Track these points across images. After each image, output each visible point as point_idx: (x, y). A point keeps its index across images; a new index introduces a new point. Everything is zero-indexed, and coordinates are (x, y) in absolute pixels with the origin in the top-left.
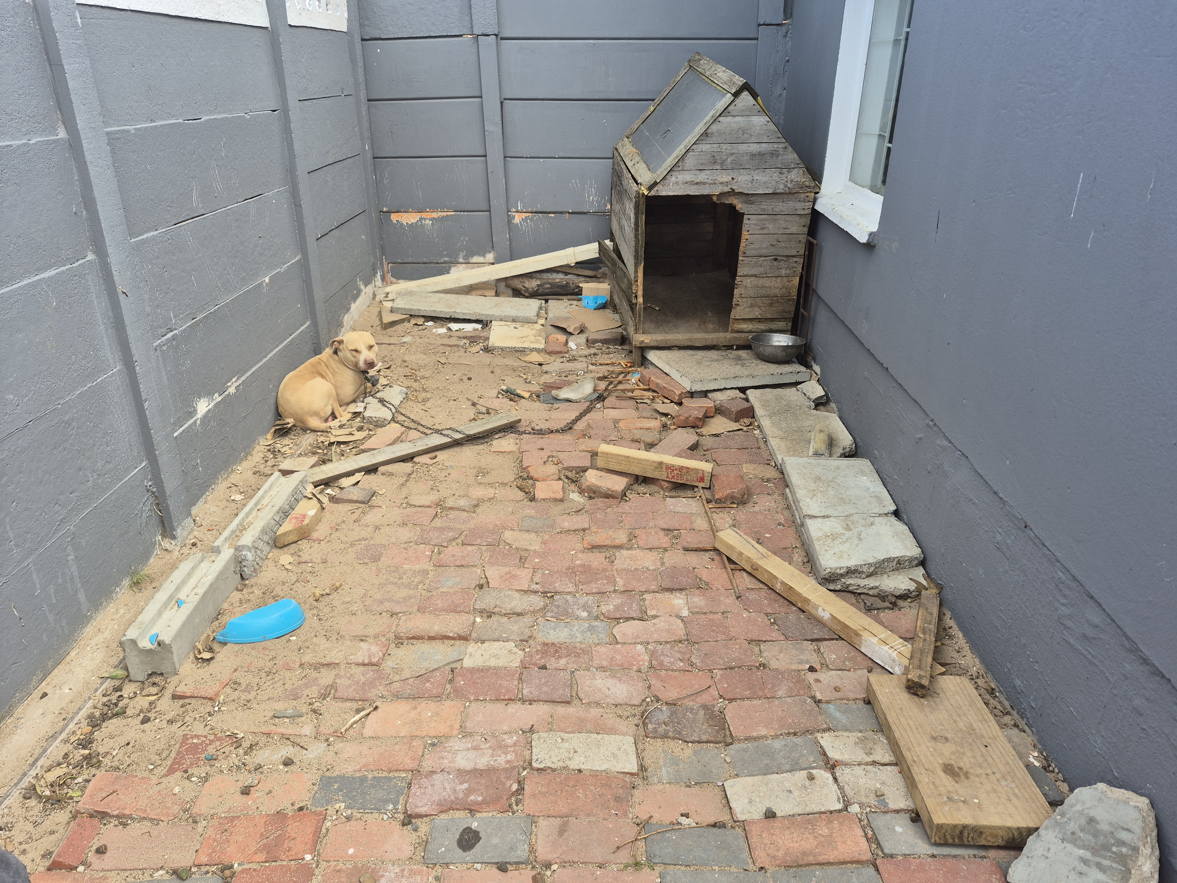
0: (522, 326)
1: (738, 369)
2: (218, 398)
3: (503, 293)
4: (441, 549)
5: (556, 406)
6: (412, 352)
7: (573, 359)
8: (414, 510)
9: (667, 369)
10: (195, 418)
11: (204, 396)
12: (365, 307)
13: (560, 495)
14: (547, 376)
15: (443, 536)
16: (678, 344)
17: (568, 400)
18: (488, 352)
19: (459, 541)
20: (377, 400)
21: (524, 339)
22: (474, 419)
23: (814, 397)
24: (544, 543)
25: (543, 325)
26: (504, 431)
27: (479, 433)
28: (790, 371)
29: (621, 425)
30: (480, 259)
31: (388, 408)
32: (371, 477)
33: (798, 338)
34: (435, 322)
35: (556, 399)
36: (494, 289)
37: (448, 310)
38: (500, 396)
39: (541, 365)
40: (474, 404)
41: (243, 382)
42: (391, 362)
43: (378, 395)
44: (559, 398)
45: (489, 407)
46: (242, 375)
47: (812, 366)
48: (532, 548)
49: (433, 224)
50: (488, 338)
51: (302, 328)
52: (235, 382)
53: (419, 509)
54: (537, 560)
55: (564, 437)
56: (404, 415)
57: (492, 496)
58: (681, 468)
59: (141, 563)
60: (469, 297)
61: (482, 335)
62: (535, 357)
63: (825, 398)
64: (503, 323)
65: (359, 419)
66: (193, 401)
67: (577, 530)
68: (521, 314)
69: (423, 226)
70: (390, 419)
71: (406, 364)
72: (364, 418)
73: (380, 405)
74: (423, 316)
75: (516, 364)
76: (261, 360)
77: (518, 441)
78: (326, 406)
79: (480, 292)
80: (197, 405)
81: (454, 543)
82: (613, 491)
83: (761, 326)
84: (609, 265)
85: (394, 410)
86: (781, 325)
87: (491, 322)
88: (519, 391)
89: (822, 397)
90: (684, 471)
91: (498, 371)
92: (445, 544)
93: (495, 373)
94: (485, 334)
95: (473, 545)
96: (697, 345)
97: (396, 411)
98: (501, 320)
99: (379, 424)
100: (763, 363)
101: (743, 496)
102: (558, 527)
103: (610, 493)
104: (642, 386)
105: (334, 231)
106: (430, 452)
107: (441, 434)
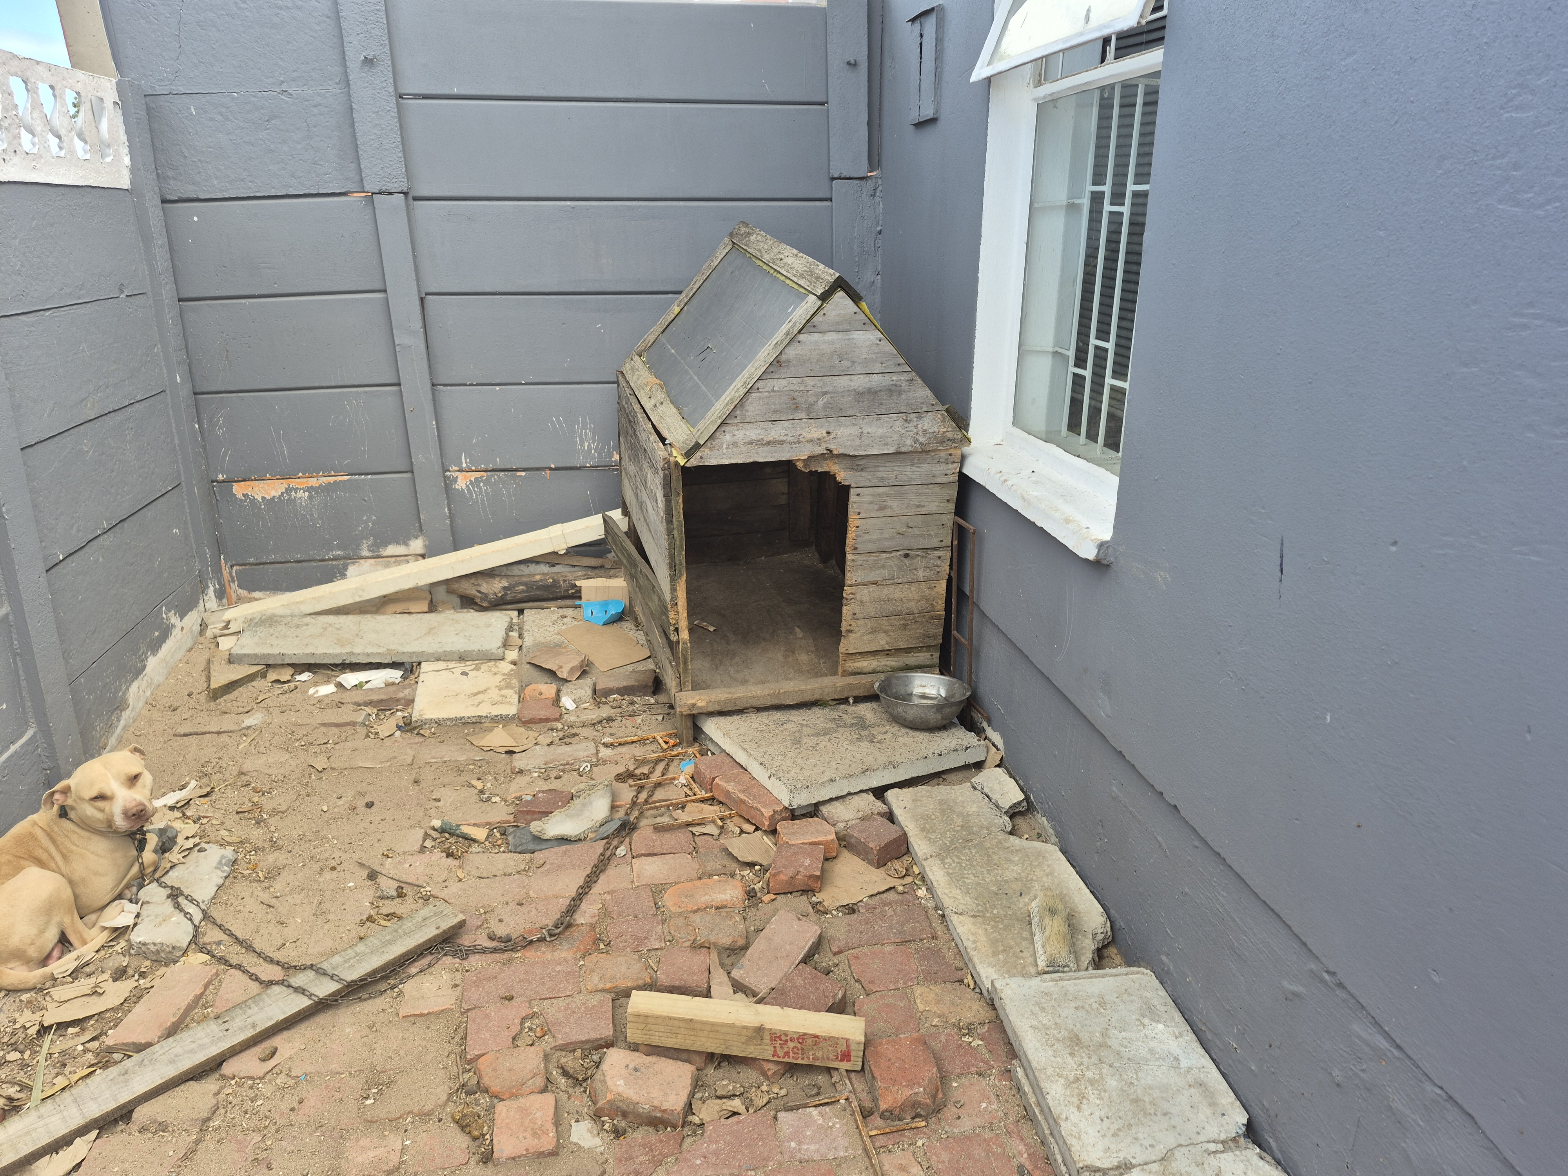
0: (477, 668)
1: (864, 752)
3: (443, 603)
5: (539, 856)
6: (262, 750)
7: (568, 738)
12: (179, 654)
13: (547, 1142)
14: (521, 781)
16: (756, 702)
17: (563, 840)
18: (411, 731)
21: (480, 697)
23: (1006, 804)
25: (514, 663)
26: (432, 953)
28: (953, 746)
29: (667, 899)
30: (400, 550)
31: (187, 914)
33: (954, 680)
34: (314, 673)
35: (538, 839)
36: (425, 599)
37: (338, 650)
38: (429, 842)
39: (511, 753)
40: (372, 876)
44: (545, 837)
45: (404, 878)
47: (984, 730)
49: (310, 498)
50: (413, 701)
55: (556, 954)
56: (219, 927)
60: (380, 618)
61: (400, 695)
62: (499, 738)
63: (1025, 804)
64: (441, 665)
68: (475, 645)
69: (292, 501)
72: (130, 944)
74: (292, 665)
75: (463, 758)
79: (400, 607)
82: (665, 1111)
83: (892, 662)
84: (624, 561)
86: (923, 657)
87: (419, 664)
88: (465, 829)
89: (1019, 803)
90: (808, 1041)
91: (428, 776)
93: (423, 784)
94: (406, 692)
97: (206, 918)
98: (438, 660)
99: (164, 957)
100: (904, 730)
101: (934, 1098)
103: (659, 1115)
104: (701, 794)
106: (261, 1041)
107: (289, 986)
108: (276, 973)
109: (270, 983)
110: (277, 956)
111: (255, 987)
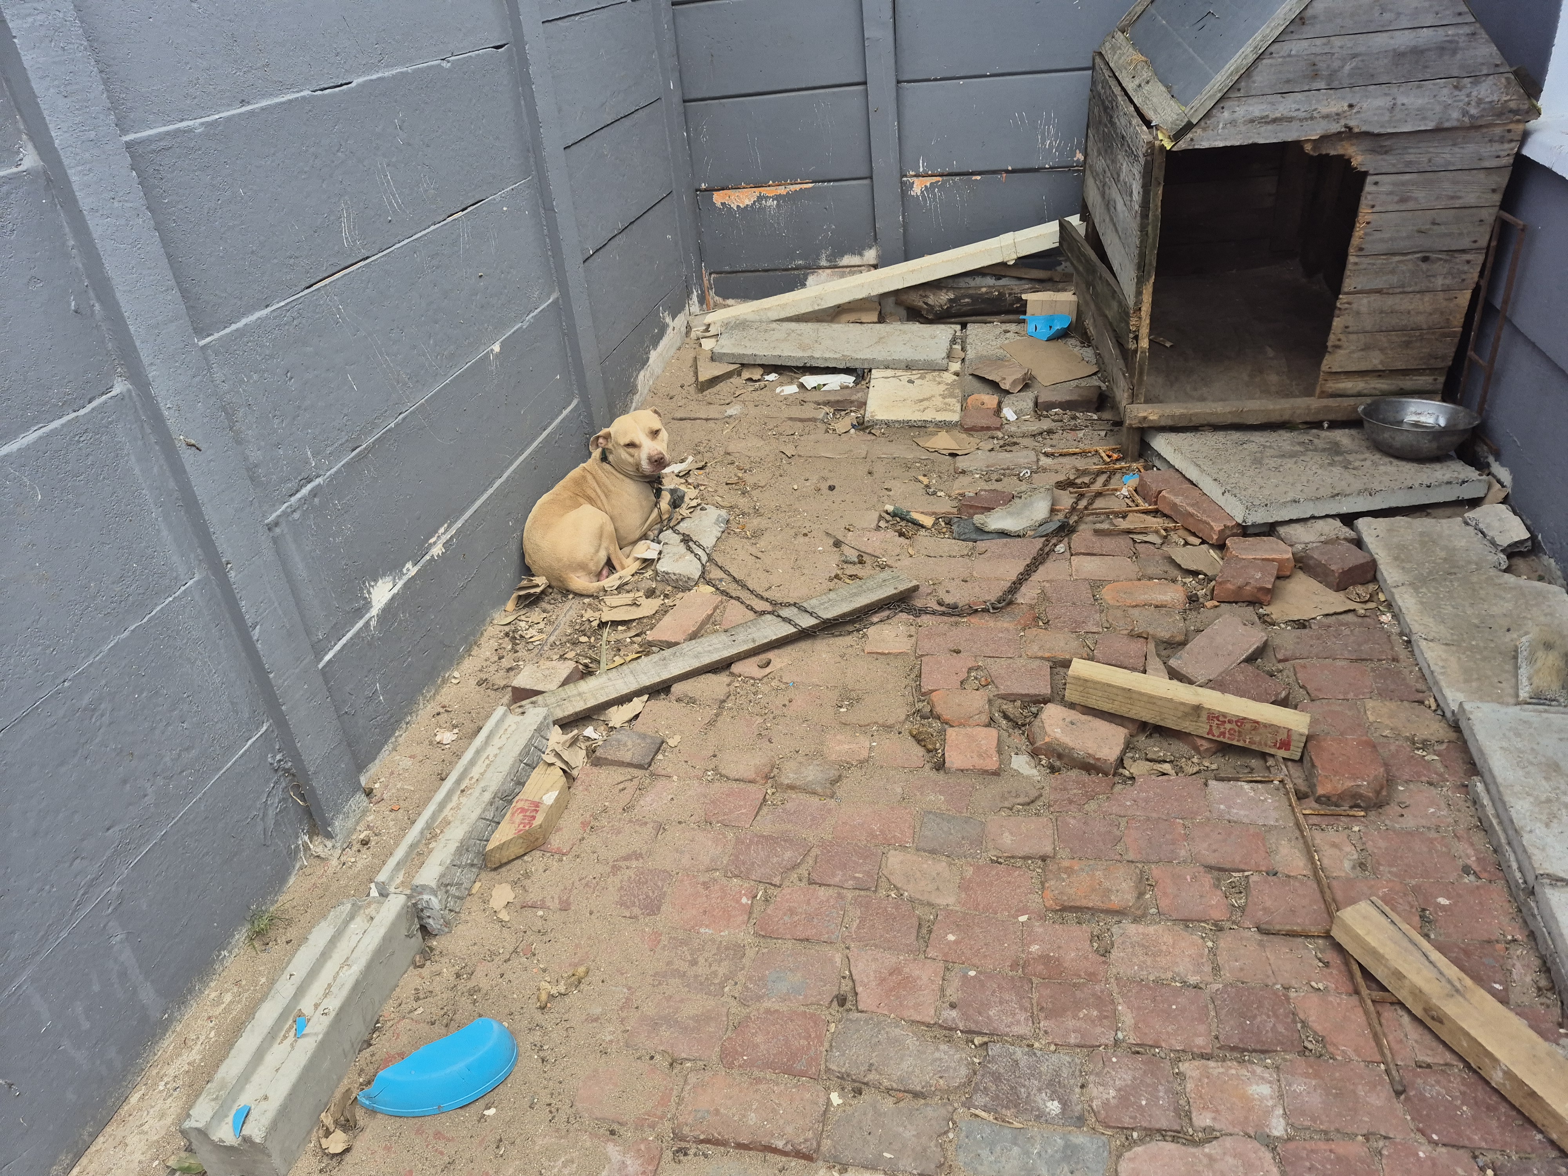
0: (923, 377)
1: (1337, 477)
2: (411, 570)
3: (891, 317)
4: (771, 891)
5: (982, 545)
6: (742, 436)
7: (1008, 446)
8: (726, 786)
9: (1192, 473)
10: (367, 617)
11: (384, 575)
12: (673, 351)
13: (992, 761)
14: (965, 481)
15: (775, 860)
16: (1213, 420)
17: (1004, 534)
18: (864, 430)
19: (803, 873)
20: (678, 538)
21: (926, 404)
22: (837, 577)
23: (1504, 541)
24: (964, 886)
25: (957, 374)
26: (889, 609)
27: (844, 615)
28: (1445, 477)
30: (855, 260)
31: (696, 555)
32: (660, 705)
34: (779, 375)
35: (980, 530)
36: (875, 309)
37: (800, 353)
39: (954, 455)
40: (837, 545)
41: (459, 531)
42: (709, 454)
43: (683, 527)
44: (987, 529)
45: (863, 549)
46: (457, 520)
48: (942, 901)
49: (778, 205)
50: (866, 403)
51: (565, 413)
52: (444, 533)
53: (735, 785)
54: (951, 937)
55: (999, 624)
56: (721, 568)
58: (1241, 721)
61: (854, 398)
63: (1529, 543)
64: (890, 372)
65: (649, 573)
67: (1030, 858)
68: (921, 355)
69: (762, 209)
70: (696, 577)
71: (730, 458)
72: (656, 573)
73: (682, 548)
74: (762, 366)
75: (910, 456)
77: (913, 629)
79: (854, 316)
80: (369, 593)
81: (794, 876)
82: (1098, 760)
83: (1385, 385)
84: (1081, 269)
85: (704, 558)
87: (870, 370)
88: (915, 515)
89: (1522, 541)
90: (1248, 726)
91: (879, 469)
92: (777, 880)
93: (875, 475)
94: (859, 395)
95: (829, 885)
96: (1252, 421)
97: (710, 559)
98: (887, 368)
99: (682, 585)
100: (1389, 459)
101: (1378, 793)
102: (991, 845)
103: (1093, 762)
104: (1145, 506)
105: (617, 238)
106: (759, 654)
107: (779, 616)
108: (768, 607)
109: (763, 613)
110: (765, 595)
111: (751, 615)
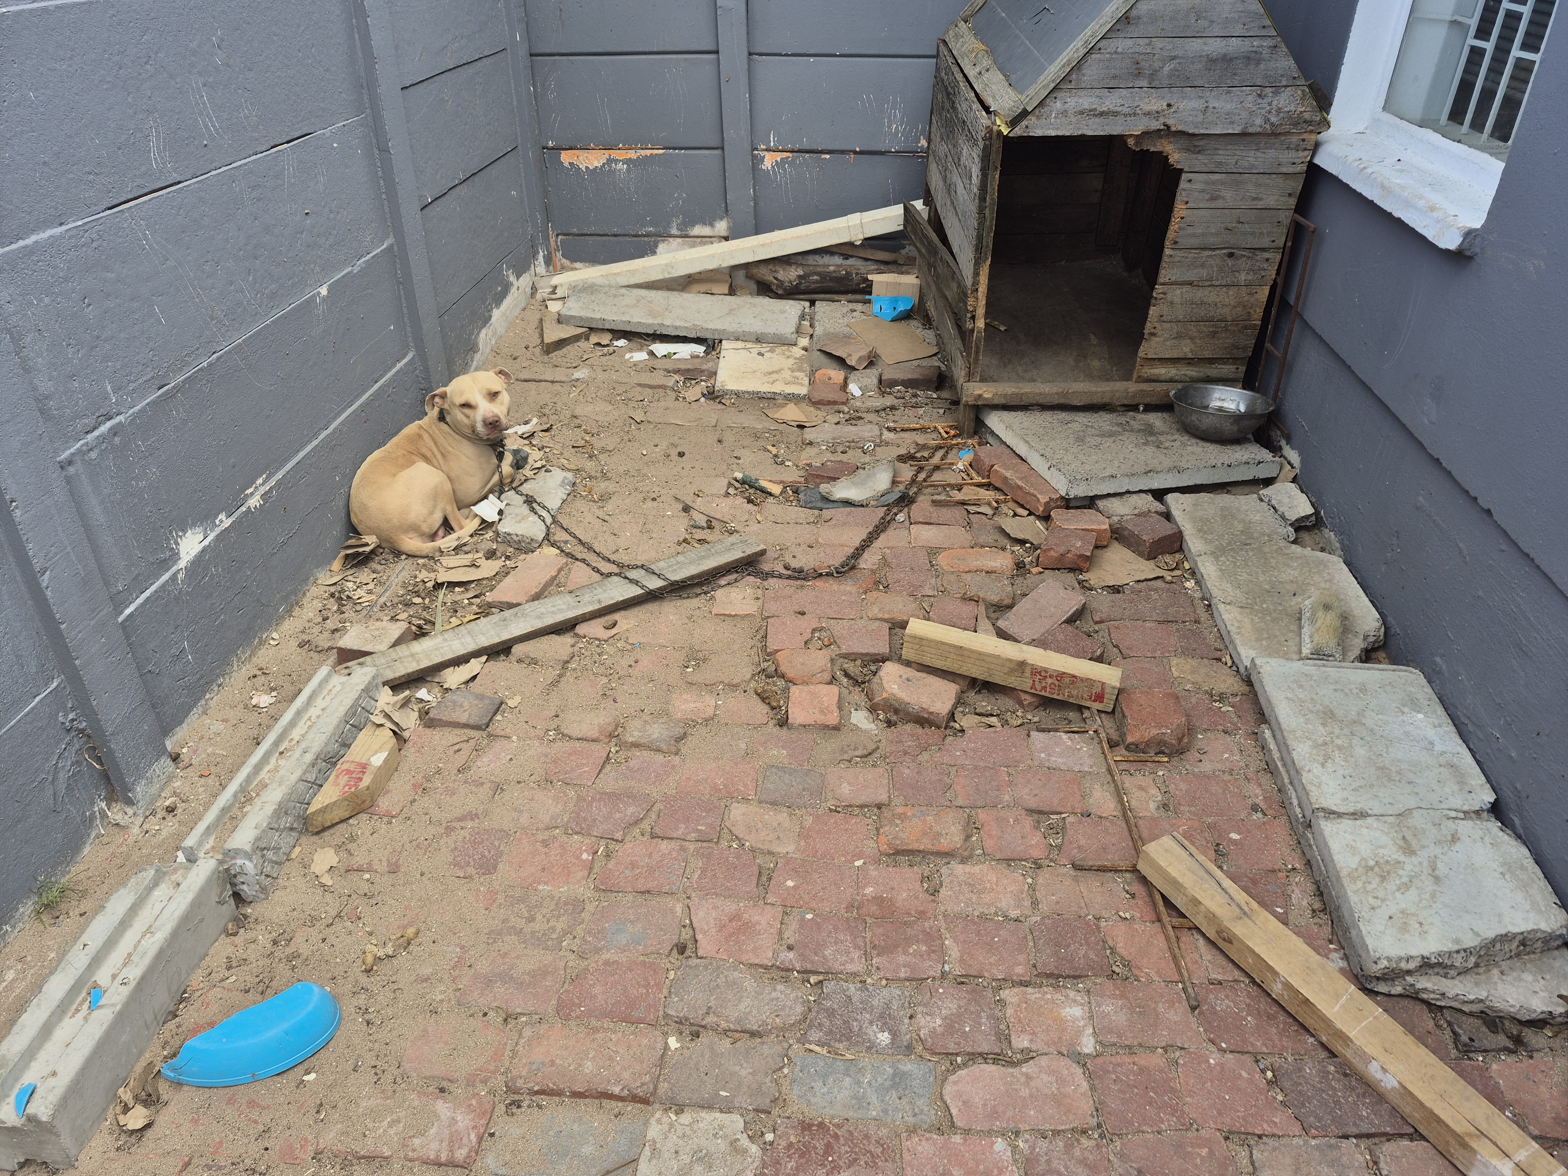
0: (772, 351)
1: (1148, 456)
2: (224, 521)
3: (742, 288)
4: (612, 846)
5: (826, 514)
6: (589, 399)
7: (853, 420)
8: (568, 746)
9: (1022, 449)
10: (174, 569)
11: (193, 525)
12: (517, 312)
13: (833, 717)
14: (812, 452)
15: (618, 815)
16: (1042, 401)
17: (849, 504)
18: (714, 399)
19: (646, 826)
20: (521, 499)
21: (775, 376)
22: (685, 541)
23: (1293, 517)
24: (804, 835)
25: (805, 349)
26: (737, 572)
27: (692, 578)
28: (1244, 458)
29: (942, 560)
30: (706, 231)
31: (540, 516)
32: (499, 666)
34: (629, 340)
35: (826, 499)
36: (726, 281)
37: (650, 321)
38: (731, 491)
39: (802, 427)
40: (686, 509)
41: (279, 483)
42: (554, 417)
43: (525, 489)
44: (833, 498)
45: (712, 514)
46: (278, 469)
48: (782, 850)
49: (628, 169)
50: (715, 373)
51: (399, 366)
52: (263, 484)
53: (577, 744)
54: (790, 883)
55: (842, 587)
56: (565, 529)
57: (710, 712)
58: (1061, 676)
59: (61, 863)
60: (686, 296)
61: (705, 366)
62: (791, 413)
63: (1314, 518)
64: (740, 344)
65: (490, 534)
66: (168, 539)
67: (867, 806)
68: (770, 329)
69: (612, 172)
70: (540, 539)
71: (577, 421)
72: (497, 534)
73: (525, 509)
74: (610, 331)
75: (759, 426)
76: (315, 436)
77: (760, 592)
78: (432, 513)
79: (704, 287)
80: (177, 544)
81: (636, 831)
82: (930, 714)
84: (923, 250)
85: (549, 520)
86: (1227, 370)
87: (721, 341)
88: (763, 483)
89: (1308, 517)
90: (1067, 680)
91: (730, 437)
92: (618, 836)
93: (725, 444)
94: (709, 365)
95: (671, 839)
96: (1076, 402)
97: (554, 523)
98: (737, 339)
99: (524, 547)
102: (830, 795)
103: (924, 715)
104: (978, 479)
105: (458, 188)
106: (603, 615)
107: (626, 578)
108: (614, 569)
109: (609, 574)
110: (612, 557)
111: (597, 577)
